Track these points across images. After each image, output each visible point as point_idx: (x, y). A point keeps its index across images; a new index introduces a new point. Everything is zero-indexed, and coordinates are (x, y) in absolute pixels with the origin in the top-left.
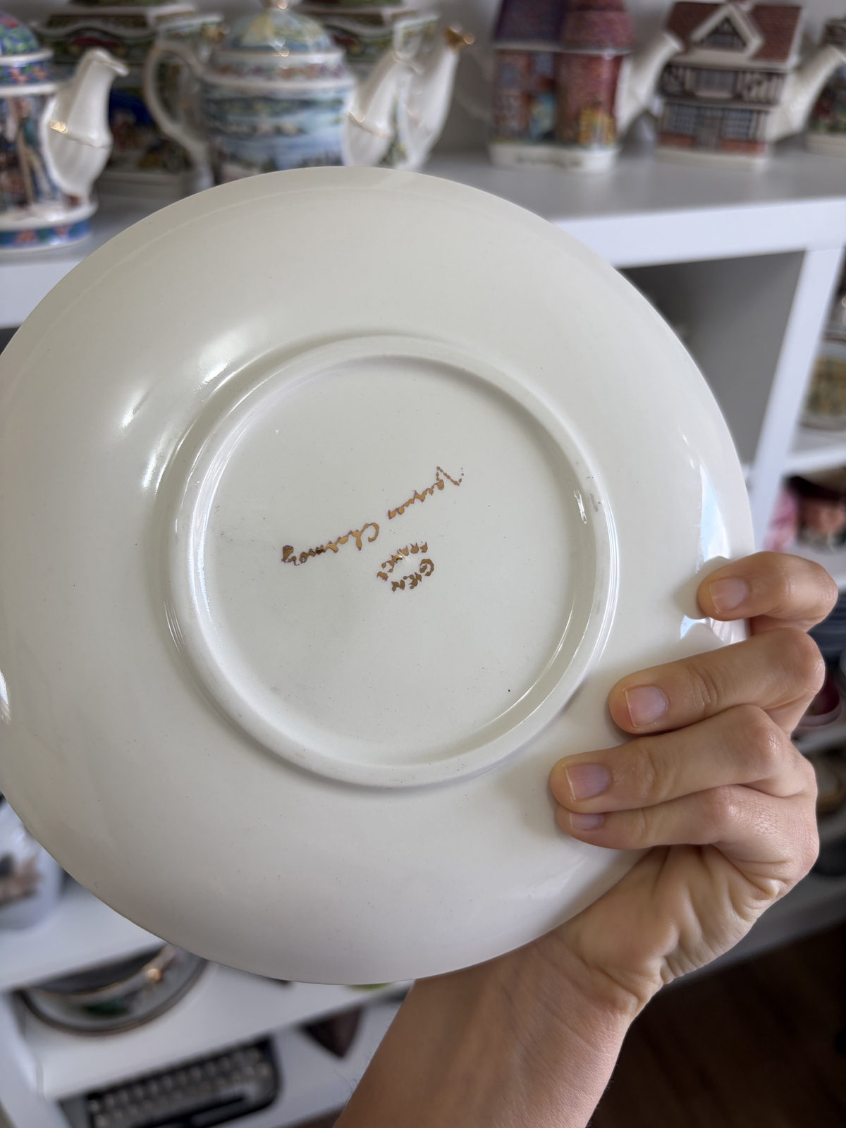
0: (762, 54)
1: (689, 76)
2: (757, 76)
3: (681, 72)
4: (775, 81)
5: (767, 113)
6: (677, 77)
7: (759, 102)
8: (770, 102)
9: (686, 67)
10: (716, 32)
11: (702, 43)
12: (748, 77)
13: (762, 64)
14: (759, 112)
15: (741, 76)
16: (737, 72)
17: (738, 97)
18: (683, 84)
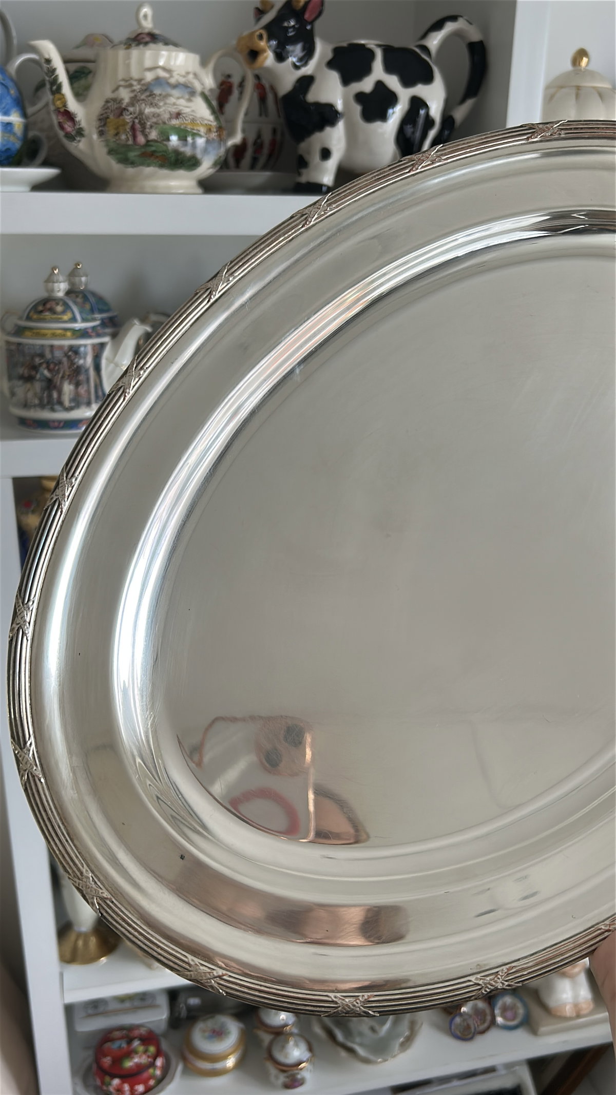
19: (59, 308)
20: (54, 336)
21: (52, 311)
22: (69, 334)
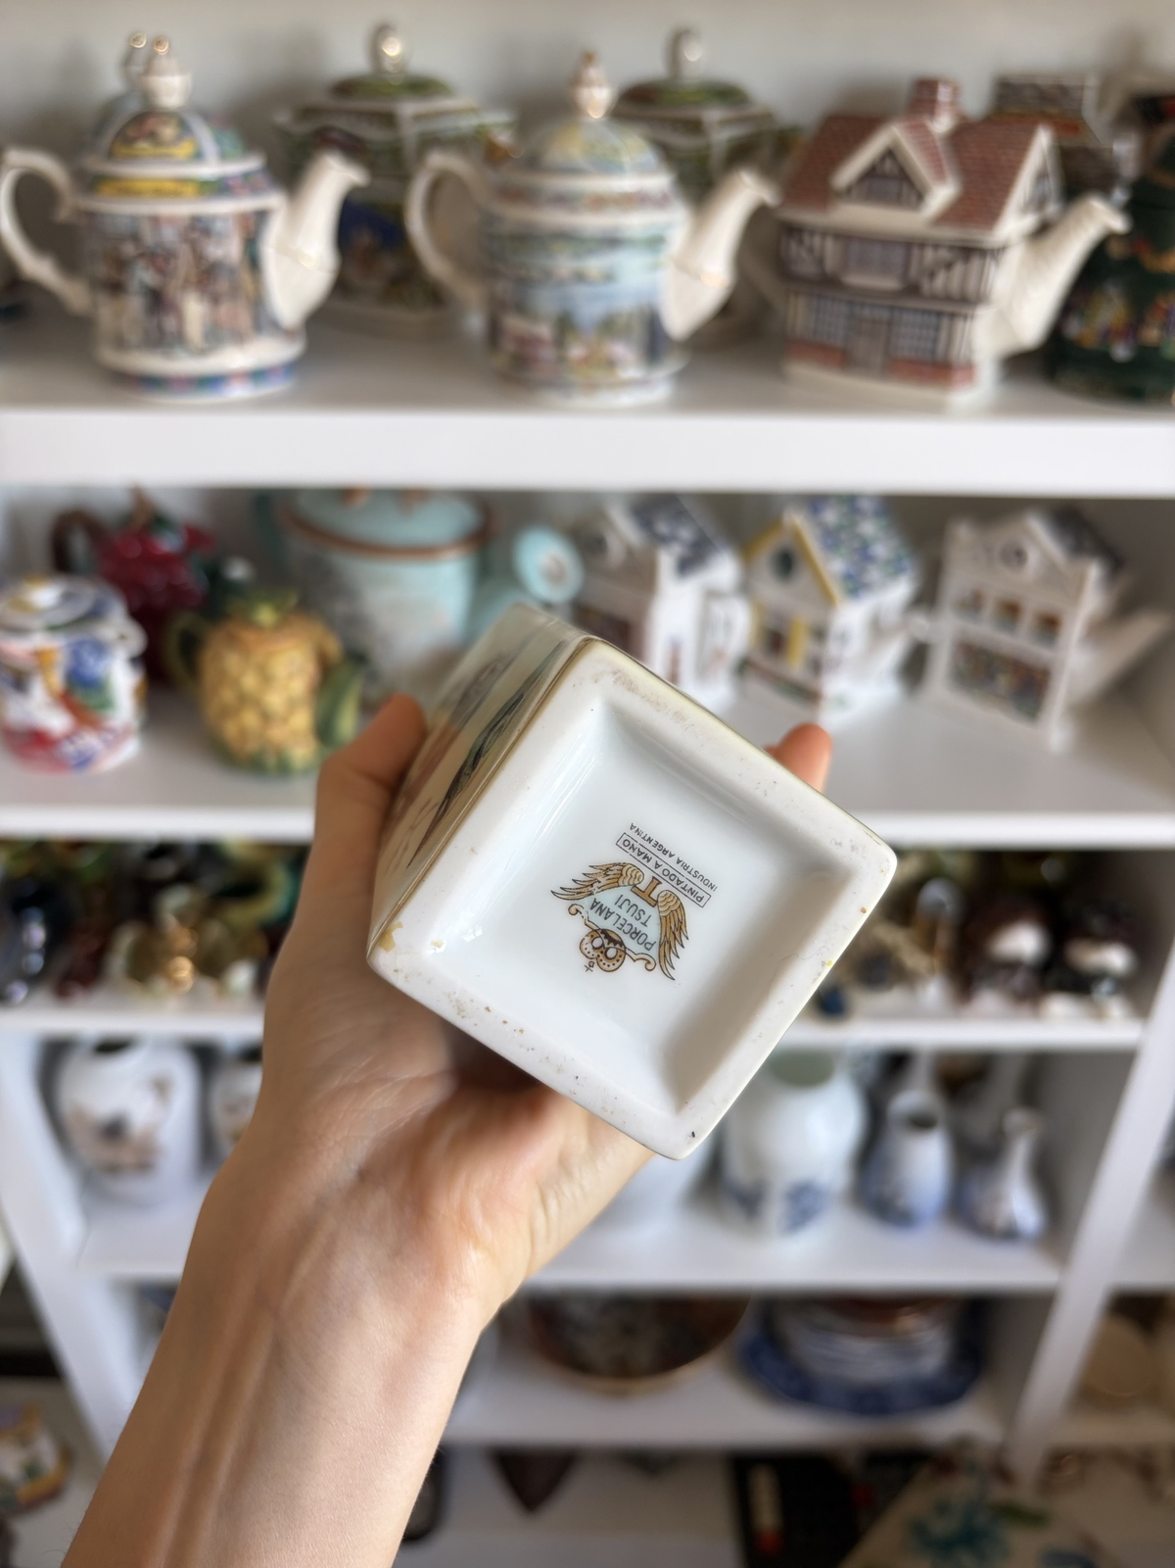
0: (954, 214)
1: (830, 248)
2: (944, 254)
3: (817, 241)
4: (975, 262)
5: (965, 318)
6: (811, 250)
7: (948, 298)
8: (967, 301)
9: (825, 233)
10: (871, 174)
11: (848, 193)
12: (929, 255)
13: (950, 233)
14: (953, 316)
15: (916, 252)
16: (910, 245)
18: (821, 261)
19: (168, 132)
20: (159, 194)
21: (153, 137)
22: (189, 189)
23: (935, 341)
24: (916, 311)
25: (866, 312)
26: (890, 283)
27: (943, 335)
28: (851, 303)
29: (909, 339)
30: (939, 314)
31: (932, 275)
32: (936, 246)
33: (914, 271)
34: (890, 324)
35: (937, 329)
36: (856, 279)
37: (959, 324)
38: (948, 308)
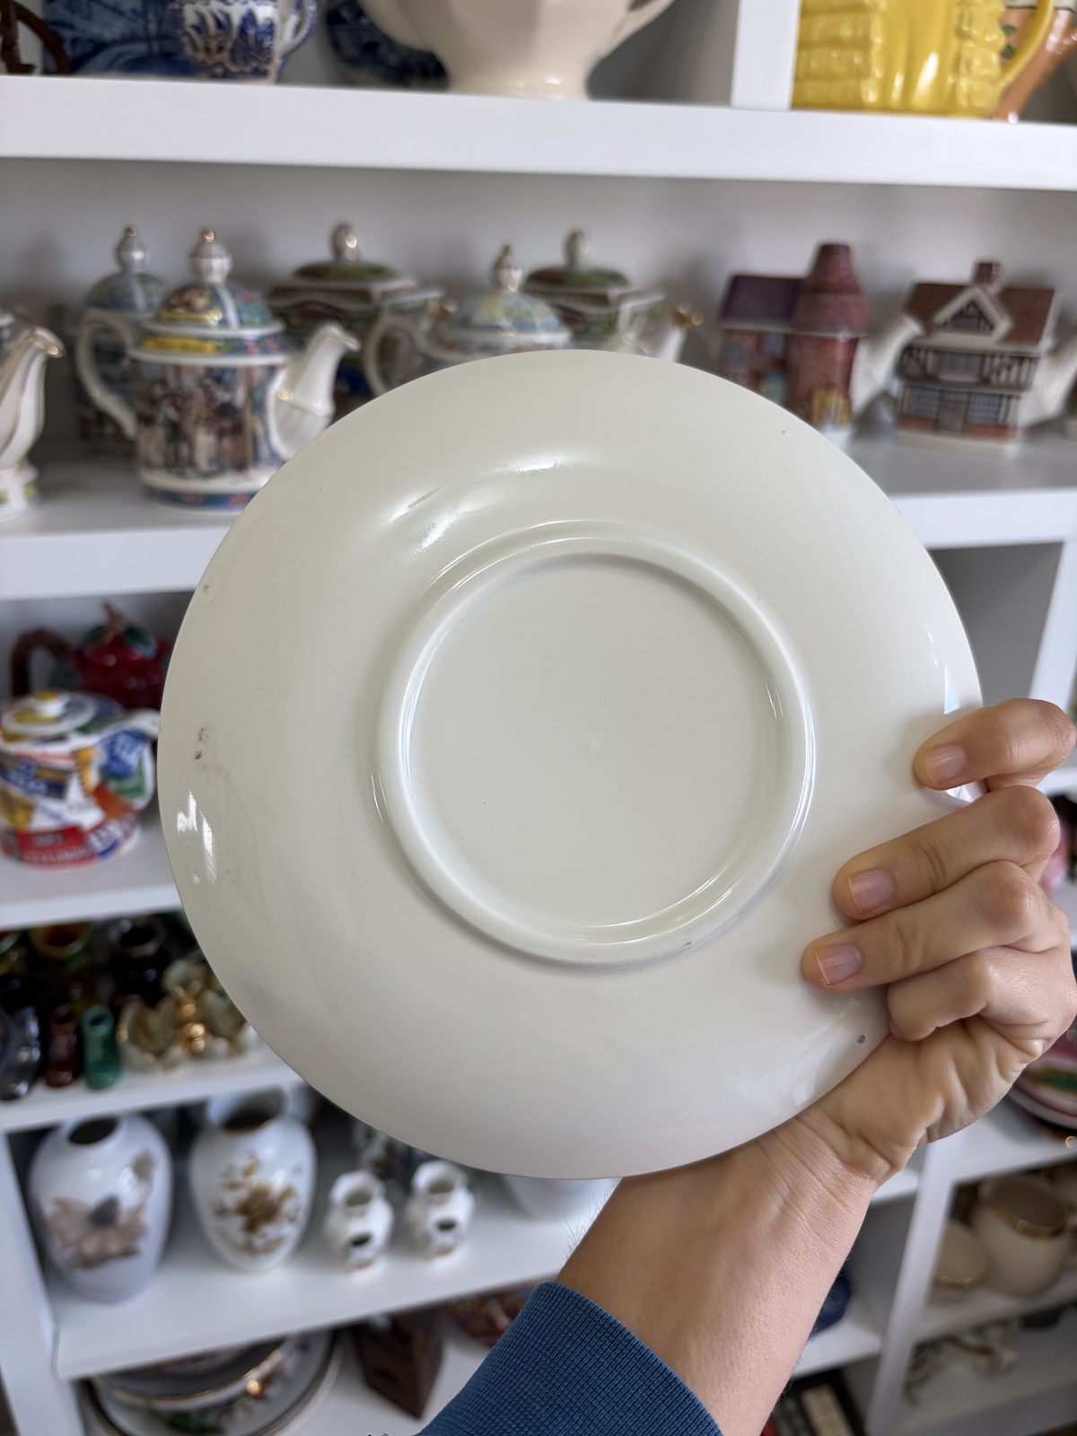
0: (1010, 337)
1: (931, 360)
2: (1006, 360)
3: (922, 355)
4: (1026, 365)
5: (1018, 398)
6: (918, 360)
7: (1008, 386)
8: (1021, 387)
9: (927, 350)
10: (961, 315)
11: (945, 326)
12: (997, 361)
13: (1011, 348)
14: (1010, 397)
15: (988, 360)
16: (983, 355)
17: (985, 381)
18: (924, 366)
20: (186, 349)
23: (998, 412)
24: (985, 395)
25: (952, 397)
26: (970, 378)
27: (1003, 409)
28: (942, 391)
29: (980, 412)
30: (1001, 396)
31: (998, 373)
32: (1002, 356)
33: (986, 370)
34: (968, 403)
35: (999, 405)
36: (947, 377)
37: (1013, 402)
38: (1007, 392)
